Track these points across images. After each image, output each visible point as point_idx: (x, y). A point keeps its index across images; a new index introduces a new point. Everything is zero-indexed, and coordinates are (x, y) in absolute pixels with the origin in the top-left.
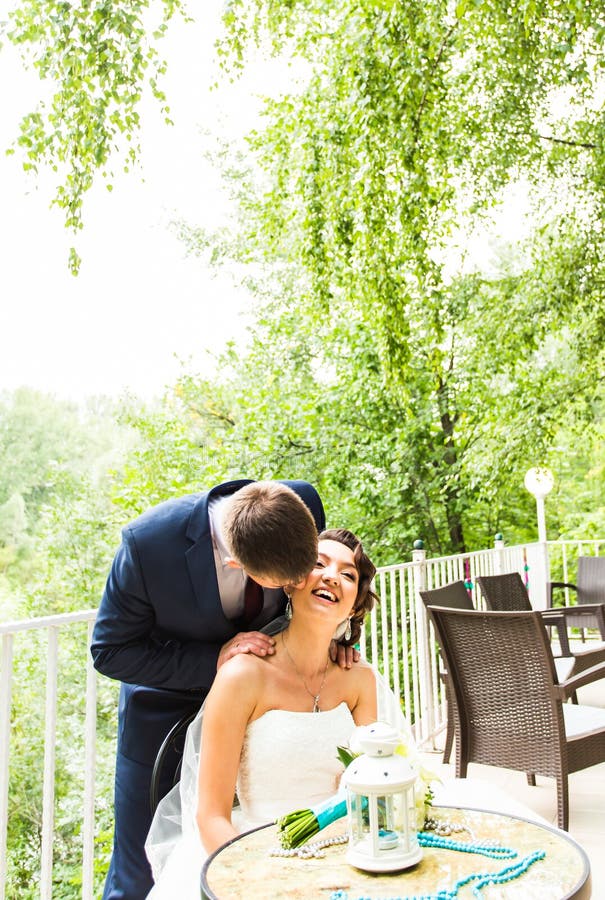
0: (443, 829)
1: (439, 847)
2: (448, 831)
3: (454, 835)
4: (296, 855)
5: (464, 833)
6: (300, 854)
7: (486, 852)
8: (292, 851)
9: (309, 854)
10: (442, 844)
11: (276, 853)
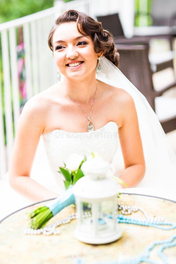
0: (127, 211)
1: (128, 223)
2: (129, 212)
3: (133, 214)
4: (42, 233)
5: (139, 212)
6: (44, 233)
7: (156, 226)
8: (39, 231)
9: (50, 233)
10: (130, 222)
11: (29, 233)
